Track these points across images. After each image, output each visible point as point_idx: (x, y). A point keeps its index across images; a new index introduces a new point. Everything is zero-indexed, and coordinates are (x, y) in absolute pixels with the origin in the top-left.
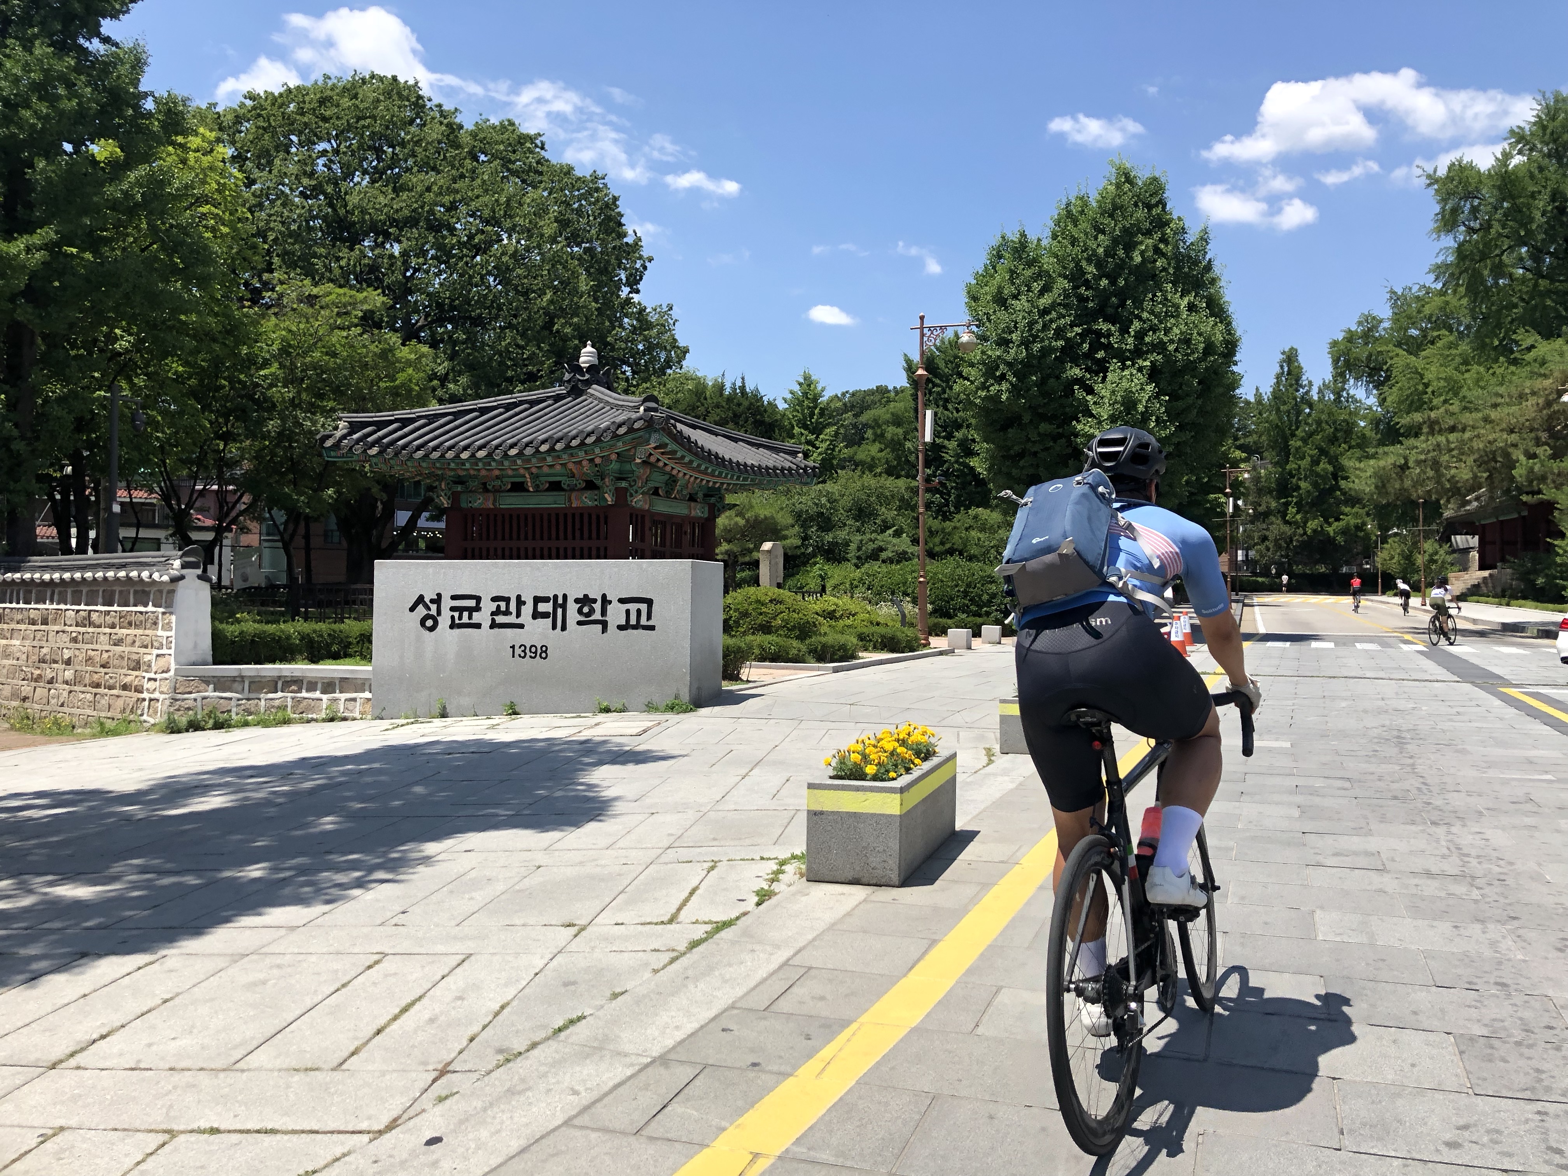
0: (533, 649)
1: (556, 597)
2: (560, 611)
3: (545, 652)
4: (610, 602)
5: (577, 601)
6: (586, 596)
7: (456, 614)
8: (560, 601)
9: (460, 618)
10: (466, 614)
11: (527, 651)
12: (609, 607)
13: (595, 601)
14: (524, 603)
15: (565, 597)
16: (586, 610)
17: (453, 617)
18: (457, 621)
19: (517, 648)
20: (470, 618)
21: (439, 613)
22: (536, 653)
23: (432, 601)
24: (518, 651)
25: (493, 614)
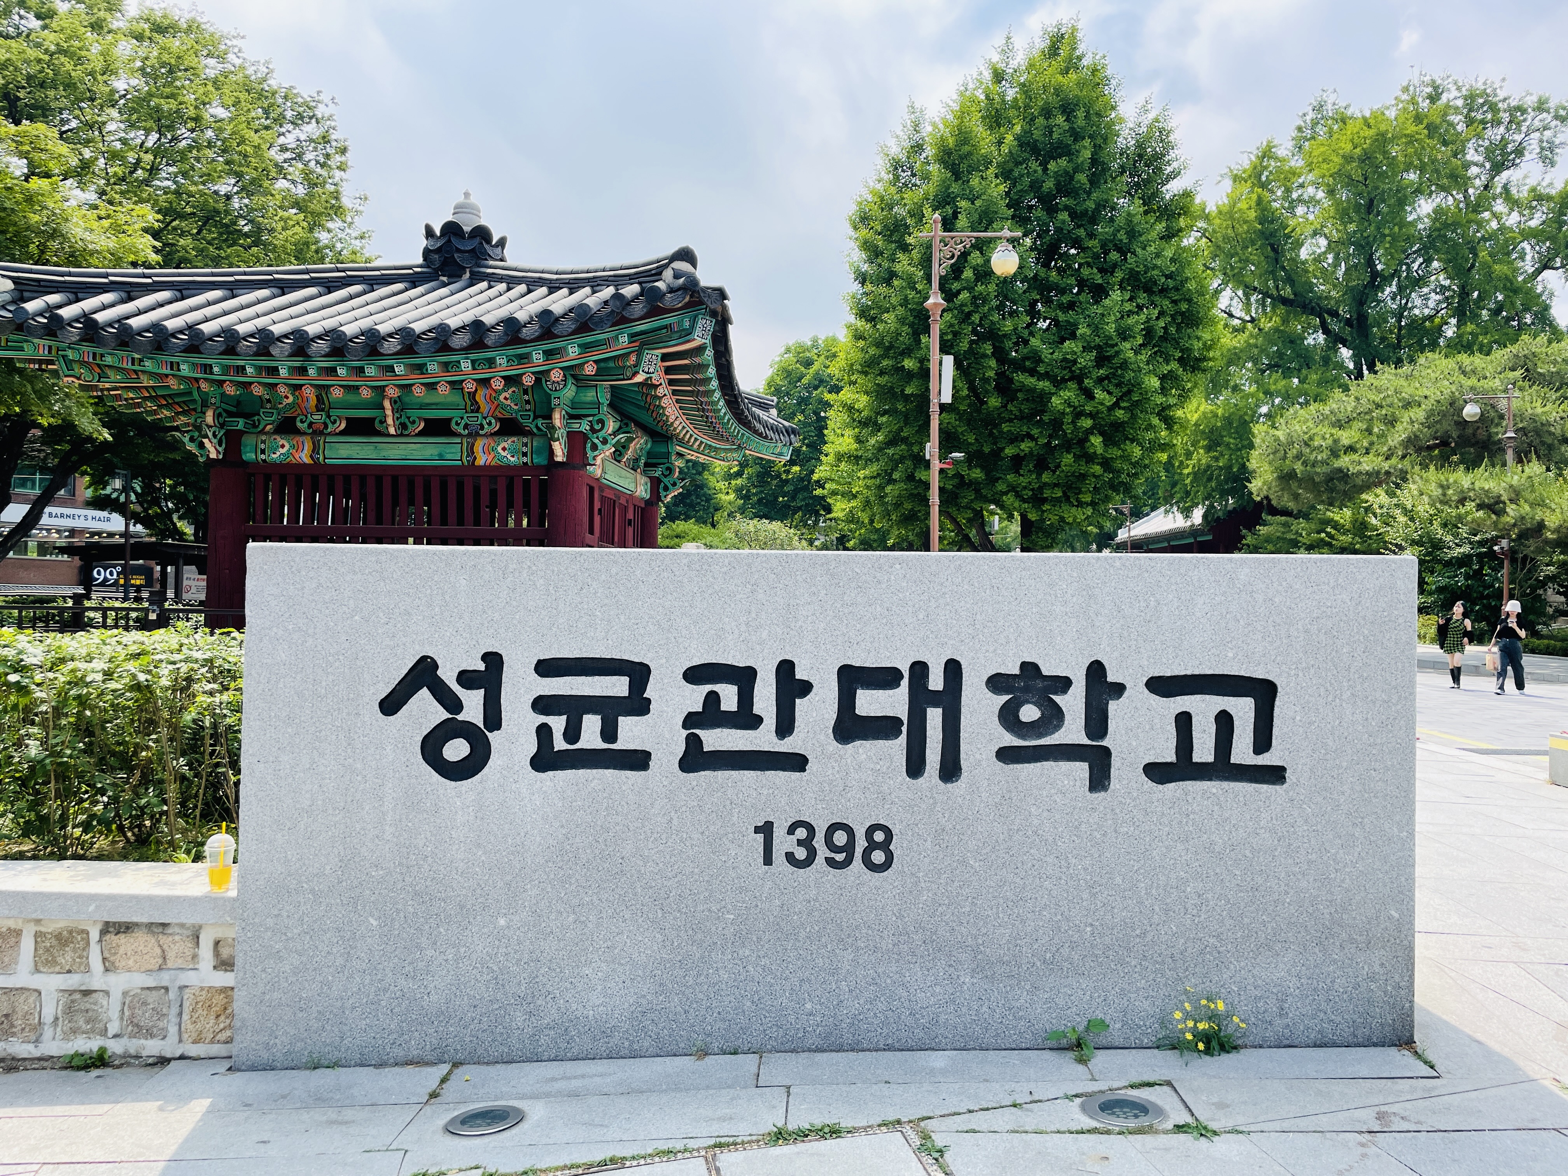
0: (840, 838)
1: (920, 669)
2: (934, 716)
3: (885, 846)
4: (1119, 689)
5: (996, 683)
6: (1030, 669)
7: (558, 724)
8: (936, 682)
9: (572, 733)
10: (591, 724)
11: (819, 842)
12: (1113, 706)
13: (1063, 684)
14: (805, 688)
15: (953, 669)
16: (1029, 713)
17: (544, 732)
18: (560, 744)
19: (779, 833)
20: (609, 733)
21: (493, 718)
22: (849, 848)
23: (467, 679)
24: (783, 843)
25: (691, 720)
